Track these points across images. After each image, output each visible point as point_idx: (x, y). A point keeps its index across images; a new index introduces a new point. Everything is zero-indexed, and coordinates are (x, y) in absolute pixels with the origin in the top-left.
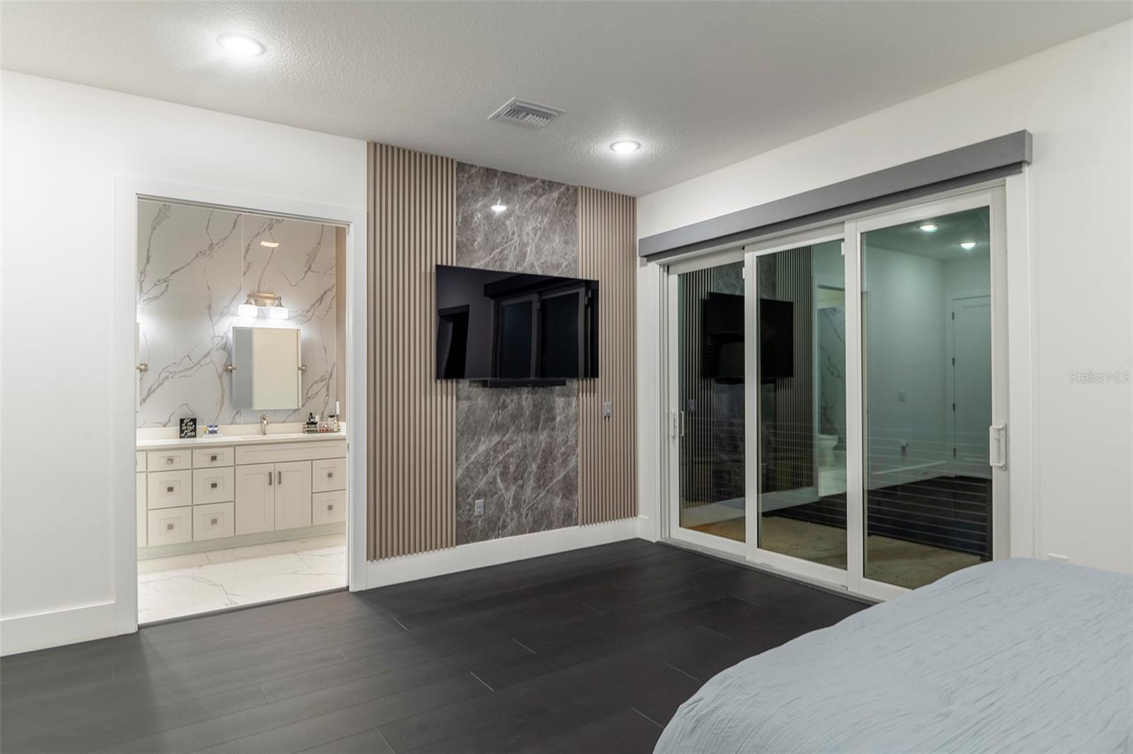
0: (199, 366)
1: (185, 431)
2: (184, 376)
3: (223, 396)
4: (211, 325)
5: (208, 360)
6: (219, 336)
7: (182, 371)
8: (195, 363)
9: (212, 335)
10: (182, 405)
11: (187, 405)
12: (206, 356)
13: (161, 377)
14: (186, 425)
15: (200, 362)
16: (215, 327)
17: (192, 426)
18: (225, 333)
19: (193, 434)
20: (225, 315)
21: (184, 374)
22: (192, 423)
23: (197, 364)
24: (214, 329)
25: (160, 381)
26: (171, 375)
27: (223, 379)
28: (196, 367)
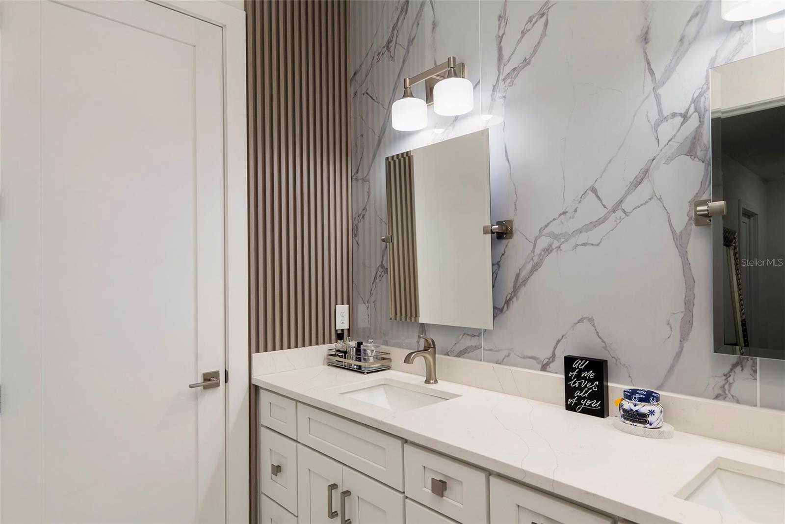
0: (619, 213)
1: (577, 394)
2: (584, 245)
3: (689, 304)
4: (649, 85)
5: (644, 190)
6: (674, 115)
7: (580, 231)
8: (610, 207)
9: (654, 116)
10: (580, 321)
11: (591, 320)
12: (637, 183)
13: (538, 251)
14: (578, 377)
15: (621, 201)
16: (659, 91)
17: (592, 381)
18: (695, 101)
19: (595, 404)
20: (691, 43)
21: (583, 238)
22: (591, 374)
23: (614, 211)
24: (658, 98)
25: (536, 259)
26: (556, 244)
27: (690, 249)
28: (613, 217)
